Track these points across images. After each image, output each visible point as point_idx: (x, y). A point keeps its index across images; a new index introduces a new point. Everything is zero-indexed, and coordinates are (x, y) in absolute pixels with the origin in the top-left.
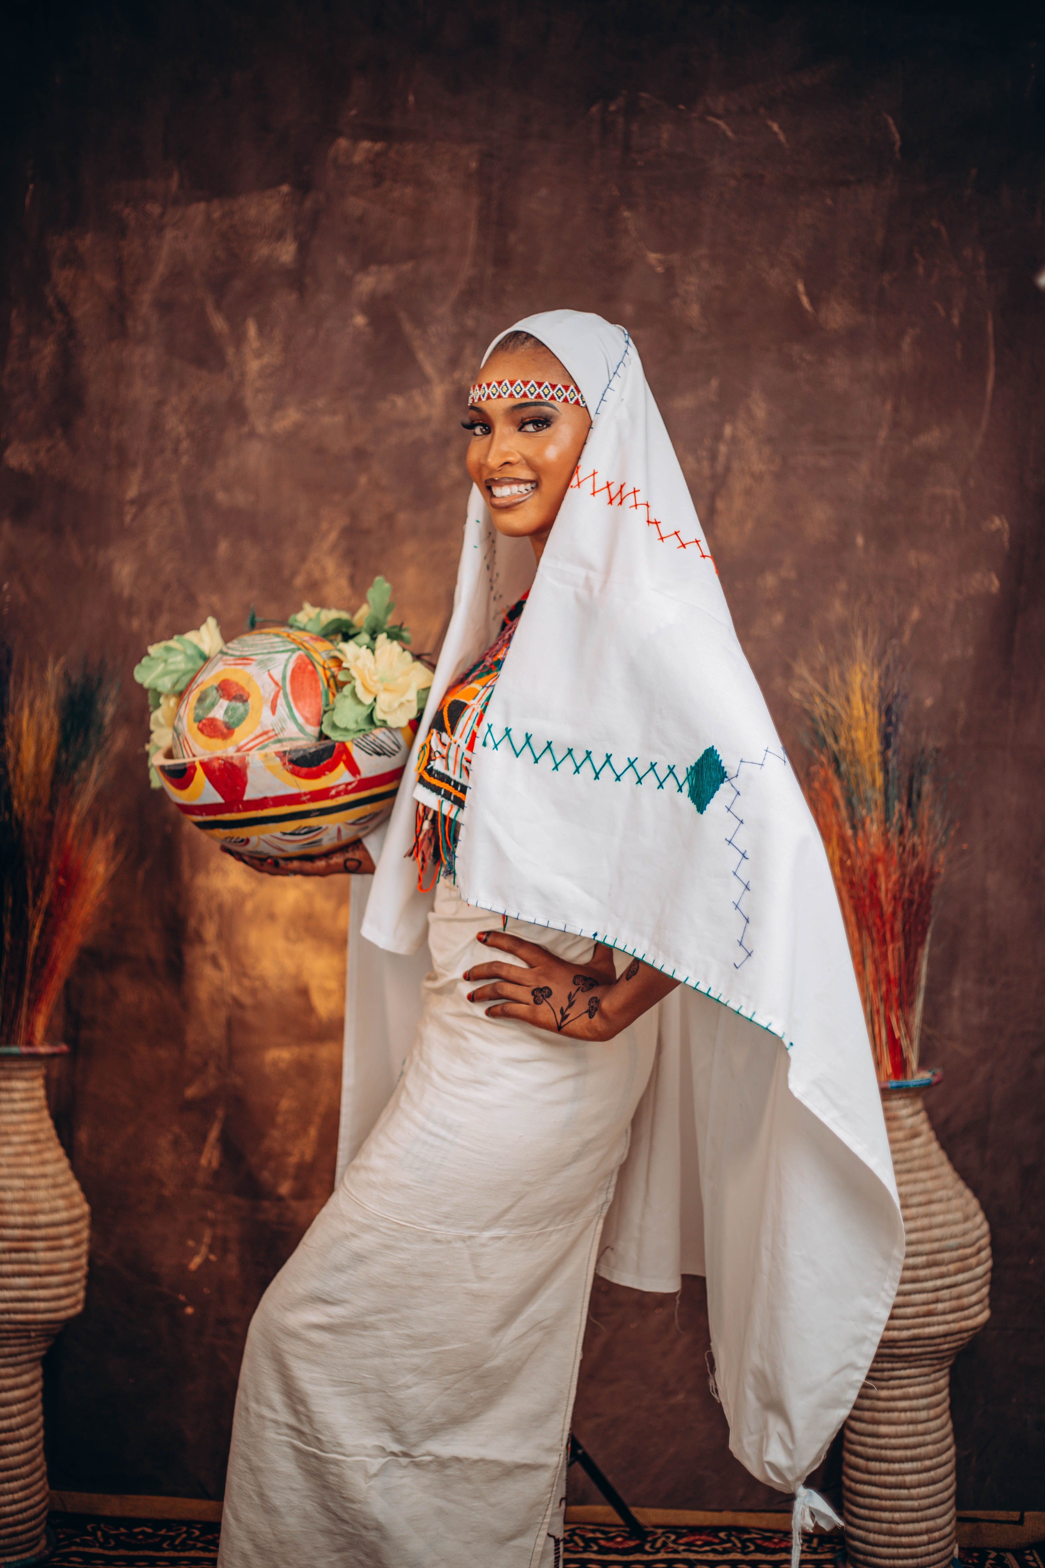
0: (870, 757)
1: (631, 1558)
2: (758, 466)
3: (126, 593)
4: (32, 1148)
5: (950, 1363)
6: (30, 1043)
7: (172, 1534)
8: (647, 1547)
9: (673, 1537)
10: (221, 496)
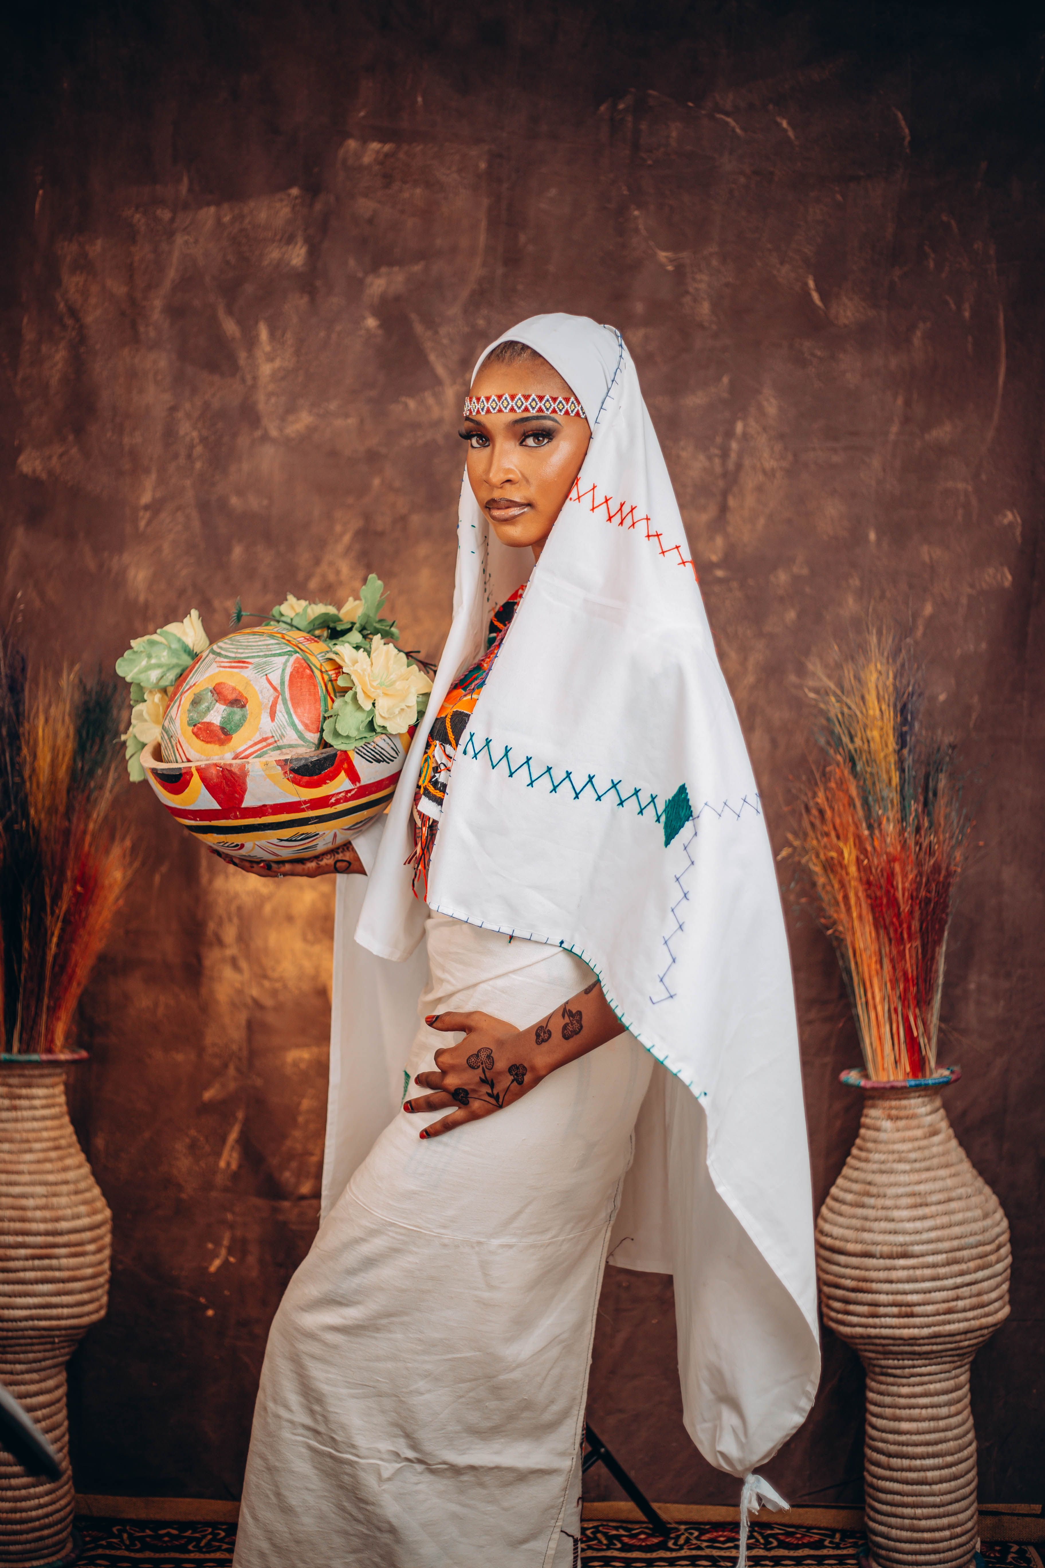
0: (886, 757)
1: (654, 1555)
2: (770, 464)
3: (142, 598)
4: (53, 1154)
5: (970, 1359)
6: (50, 1051)
7: (197, 1535)
8: (670, 1544)
9: (696, 1534)
10: (234, 501)
